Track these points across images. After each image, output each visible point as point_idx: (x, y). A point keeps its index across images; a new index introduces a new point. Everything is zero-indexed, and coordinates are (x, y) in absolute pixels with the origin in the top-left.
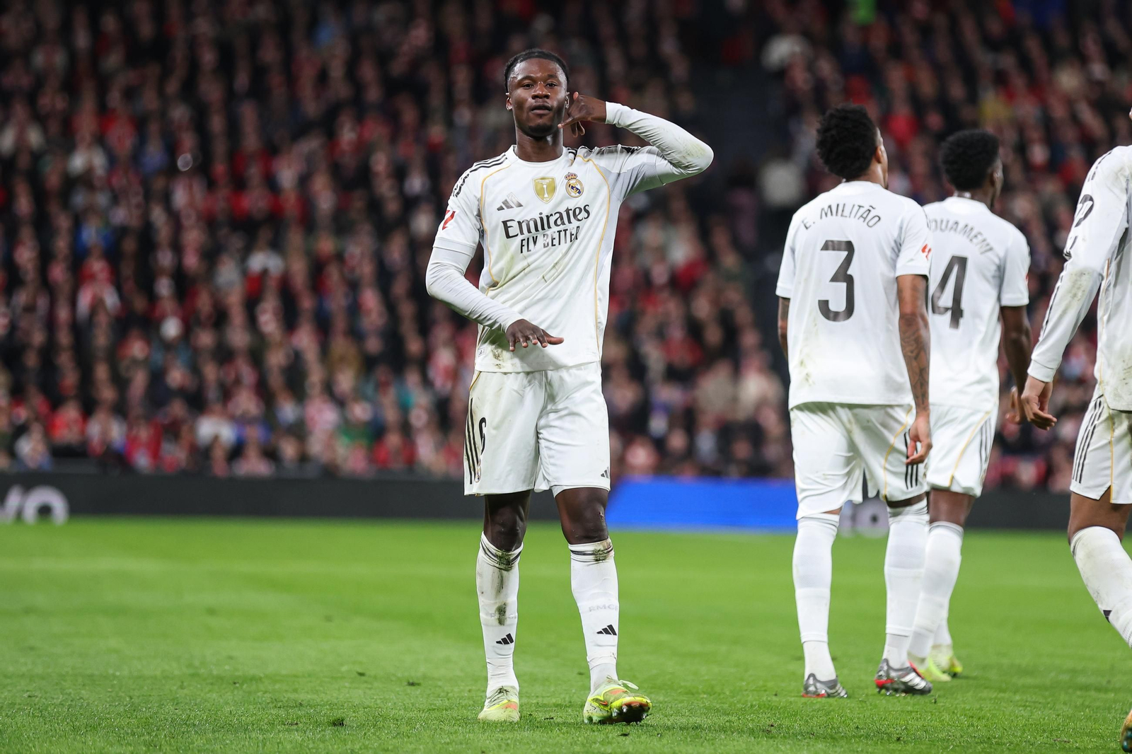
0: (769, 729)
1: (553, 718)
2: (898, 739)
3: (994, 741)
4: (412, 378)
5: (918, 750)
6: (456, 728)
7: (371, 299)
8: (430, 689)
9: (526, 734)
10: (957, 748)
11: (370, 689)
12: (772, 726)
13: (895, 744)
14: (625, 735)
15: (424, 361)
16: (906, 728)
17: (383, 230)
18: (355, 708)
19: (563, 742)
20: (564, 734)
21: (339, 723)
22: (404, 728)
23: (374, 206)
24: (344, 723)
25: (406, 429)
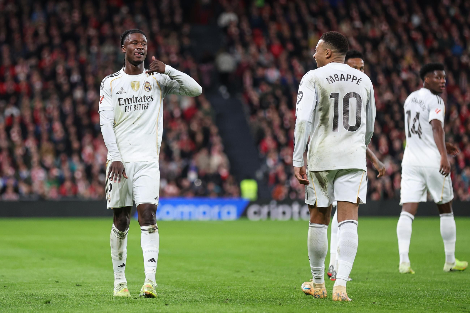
0: (226, 301)
1: (136, 298)
2: (280, 304)
3: (320, 304)
4: (75, 159)
5: (289, 309)
6: (96, 303)
7: (57, 126)
8: (86, 287)
9: (126, 305)
10: (304, 308)
11: (61, 288)
12: (227, 300)
13: (279, 307)
14: (167, 305)
15: (80, 151)
16: (283, 300)
17: (62, 97)
18: (55, 296)
19: (141, 308)
20: (141, 305)
21: (48, 302)
22: (75, 304)
23: (58, 87)
24: (50, 302)
25: (73, 180)
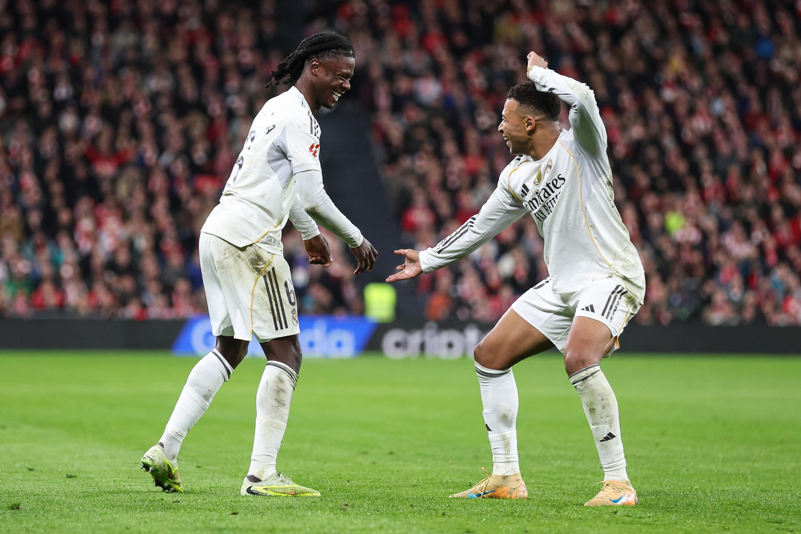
0: (345, 508)
1: (179, 501)
2: (444, 514)
3: (516, 514)
4: (64, 241)
5: (459, 522)
6: (105, 510)
7: (29, 180)
8: (84, 480)
9: (159, 513)
10: (488, 520)
11: (38, 481)
12: (347, 505)
13: (441, 518)
14: (235, 514)
15: (72, 228)
16: (449, 506)
17: (38, 127)
18: (27, 496)
19: (188, 520)
20: (188, 513)
21: (16, 507)
22: (66, 511)
23: (30, 110)
24: (20, 507)
25: (58, 282)
